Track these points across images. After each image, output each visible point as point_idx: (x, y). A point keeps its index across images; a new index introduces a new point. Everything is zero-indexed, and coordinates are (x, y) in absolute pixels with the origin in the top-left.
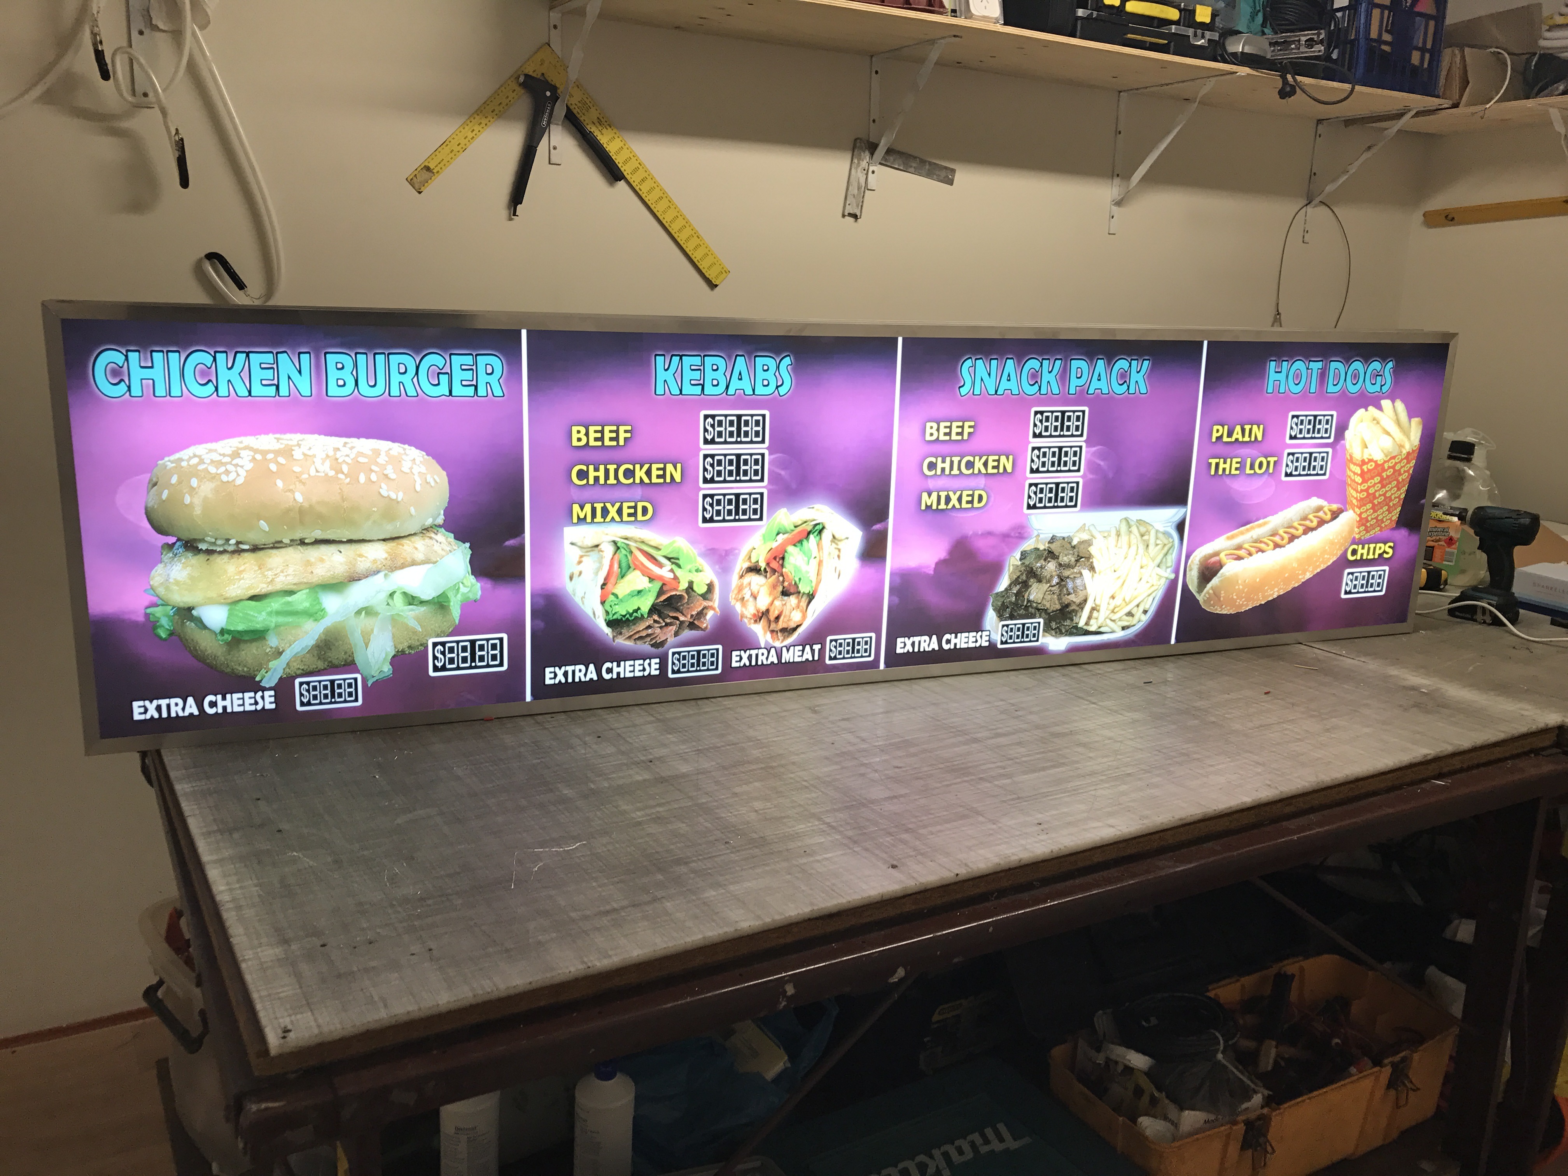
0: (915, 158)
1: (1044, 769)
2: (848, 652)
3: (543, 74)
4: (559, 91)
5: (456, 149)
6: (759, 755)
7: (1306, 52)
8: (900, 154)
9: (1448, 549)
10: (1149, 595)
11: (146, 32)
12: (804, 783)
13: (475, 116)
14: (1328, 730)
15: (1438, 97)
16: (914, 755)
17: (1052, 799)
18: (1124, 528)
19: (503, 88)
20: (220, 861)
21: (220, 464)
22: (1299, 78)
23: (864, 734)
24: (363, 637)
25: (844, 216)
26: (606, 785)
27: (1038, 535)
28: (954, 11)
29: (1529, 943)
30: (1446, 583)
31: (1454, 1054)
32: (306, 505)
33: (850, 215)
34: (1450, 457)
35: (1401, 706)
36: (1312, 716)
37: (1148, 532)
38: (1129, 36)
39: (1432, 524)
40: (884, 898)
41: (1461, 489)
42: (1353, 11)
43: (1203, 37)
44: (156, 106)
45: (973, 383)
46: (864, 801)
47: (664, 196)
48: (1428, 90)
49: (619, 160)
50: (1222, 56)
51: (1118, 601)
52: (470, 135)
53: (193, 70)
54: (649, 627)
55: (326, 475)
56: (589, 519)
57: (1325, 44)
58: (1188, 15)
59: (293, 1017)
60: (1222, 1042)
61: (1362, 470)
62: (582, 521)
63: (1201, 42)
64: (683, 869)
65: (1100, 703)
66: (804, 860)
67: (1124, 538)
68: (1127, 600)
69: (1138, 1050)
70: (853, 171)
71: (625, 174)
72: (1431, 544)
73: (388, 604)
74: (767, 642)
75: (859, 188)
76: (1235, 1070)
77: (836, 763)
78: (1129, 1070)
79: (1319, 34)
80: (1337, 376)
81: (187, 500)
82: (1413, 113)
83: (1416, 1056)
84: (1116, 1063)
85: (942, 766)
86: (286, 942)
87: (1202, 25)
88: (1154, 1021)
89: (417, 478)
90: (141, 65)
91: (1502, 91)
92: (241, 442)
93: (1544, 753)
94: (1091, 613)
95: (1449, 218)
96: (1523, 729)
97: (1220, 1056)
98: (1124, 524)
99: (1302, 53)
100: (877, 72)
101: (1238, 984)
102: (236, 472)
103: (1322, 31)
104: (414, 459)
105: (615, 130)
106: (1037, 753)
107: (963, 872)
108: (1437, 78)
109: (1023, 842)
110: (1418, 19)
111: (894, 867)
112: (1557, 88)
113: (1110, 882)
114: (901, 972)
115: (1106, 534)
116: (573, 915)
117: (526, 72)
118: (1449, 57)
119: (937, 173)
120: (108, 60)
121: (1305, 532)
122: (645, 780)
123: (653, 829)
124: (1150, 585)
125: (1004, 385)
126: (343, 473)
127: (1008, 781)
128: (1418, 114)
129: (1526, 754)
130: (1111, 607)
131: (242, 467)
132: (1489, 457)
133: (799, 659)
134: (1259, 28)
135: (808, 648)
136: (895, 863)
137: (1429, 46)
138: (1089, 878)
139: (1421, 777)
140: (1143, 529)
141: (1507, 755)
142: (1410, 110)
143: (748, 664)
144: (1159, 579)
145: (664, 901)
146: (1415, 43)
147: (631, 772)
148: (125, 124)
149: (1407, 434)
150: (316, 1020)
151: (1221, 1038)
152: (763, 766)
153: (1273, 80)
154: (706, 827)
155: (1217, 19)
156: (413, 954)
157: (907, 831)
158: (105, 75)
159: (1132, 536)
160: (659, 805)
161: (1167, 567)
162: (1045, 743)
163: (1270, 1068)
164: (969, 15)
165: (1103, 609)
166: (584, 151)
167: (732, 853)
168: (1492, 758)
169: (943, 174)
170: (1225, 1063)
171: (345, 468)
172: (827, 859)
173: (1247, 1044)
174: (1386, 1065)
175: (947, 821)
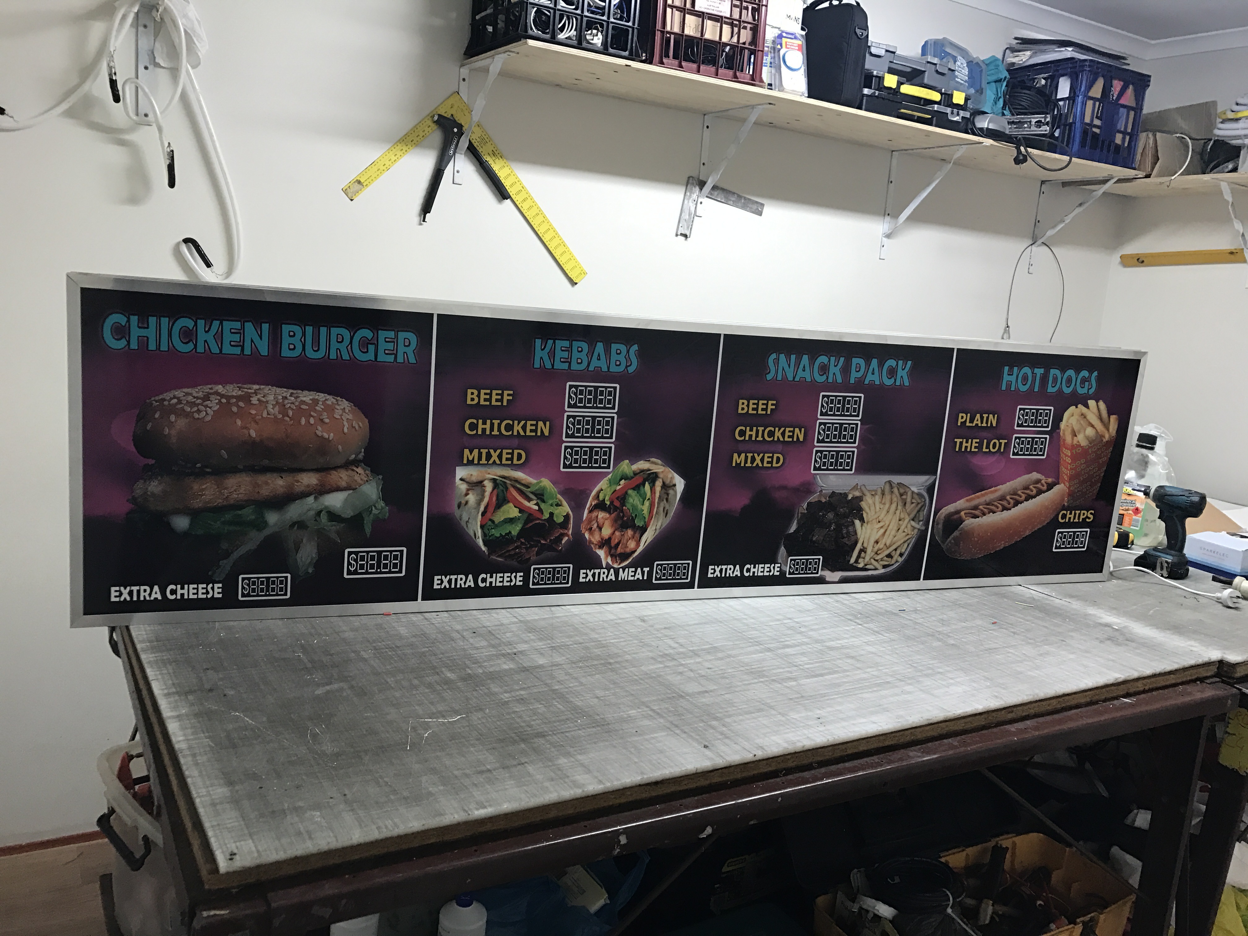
0: (734, 193)
1: (822, 675)
2: (670, 575)
3: (452, 115)
4: (464, 129)
5: (382, 168)
6: (599, 653)
7: (1035, 130)
8: (723, 190)
9: (1134, 517)
10: (904, 542)
11: (151, 67)
12: (636, 677)
13: (398, 144)
14: (1041, 655)
15: (1134, 169)
16: (721, 659)
17: (828, 700)
18: (887, 487)
19: (421, 124)
20: (179, 717)
21: (192, 404)
22: (1029, 150)
23: (681, 641)
24: (295, 544)
25: (677, 235)
26: (481, 672)
27: (821, 491)
28: (770, 85)
29: (1191, 831)
30: (1132, 543)
31: (1131, 917)
32: (258, 439)
33: (682, 234)
34: (1138, 446)
35: (1097, 639)
36: (1030, 643)
37: (905, 493)
38: (902, 111)
39: (1124, 497)
40: (698, 771)
41: (1145, 470)
42: (1071, 102)
43: (958, 114)
44: (154, 125)
45: (777, 372)
46: (683, 694)
47: (540, 213)
48: (1127, 164)
49: (507, 183)
50: (972, 129)
51: (881, 545)
52: (393, 158)
53: (185, 100)
54: (517, 547)
55: (275, 417)
56: (476, 462)
57: (1050, 125)
58: (947, 98)
59: (238, 844)
60: (951, 899)
61: (1072, 453)
62: (470, 463)
63: (956, 119)
64: (541, 741)
65: (865, 625)
66: (636, 738)
67: (888, 497)
68: (888, 544)
69: (885, 902)
70: (686, 201)
71: (511, 194)
72: (1122, 512)
73: (316, 520)
74: (607, 563)
75: (690, 214)
76: (960, 922)
77: (660, 662)
78: (877, 918)
79: (1045, 118)
80: (1055, 380)
81: (167, 431)
82: (1115, 180)
83: (1102, 917)
84: (867, 911)
85: (742, 669)
86: (230, 783)
87: (958, 106)
88: (897, 880)
89: (345, 423)
90: (145, 94)
91: (1184, 167)
92: (211, 389)
93: (1208, 681)
94: (860, 553)
95: (1140, 261)
96: (1192, 662)
97: (949, 911)
98: (888, 485)
99: (1033, 131)
100: (708, 127)
101: (964, 853)
102: (206, 411)
103: (1048, 116)
104: (344, 408)
105: (505, 160)
106: (816, 662)
107: (760, 754)
108: (1134, 155)
109: (806, 732)
110: (1121, 109)
111: (706, 747)
112: (1227, 167)
113: (872, 766)
114: (709, 830)
115: (873, 493)
116: (456, 772)
117: (439, 113)
118: (1144, 139)
119: (750, 206)
120: (120, 87)
121: (1027, 499)
122: (511, 669)
123: (519, 708)
124: (905, 534)
125: (800, 374)
126: (288, 416)
127: (794, 683)
128: (1120, 181)
129: (1194, 681)
130: (876, 549)
131: (210, 408)
132: (1168, 446)
133: (632, 578)
134: (1000, 111)
135: (639, 570)
136: (706, 744)
137: (1129, 130)
138: (856, 763)
139: (1112, 695)
140: (902, 491)
141: (1179, 681)
142: (1113, 178)
143: (592, 580)
144: (913, 531)
145: (526, 765)
146: (1118, 128)
147: (499, 662)
148: (127, 137)
149: (1106, 426)
150: (256, 847)
151: (950, 896)
152: (603, 662)
153: (1011, 150)
154: (559, 708)
155: (969, 102)
156: (332, 798)
157: (716, 719)
158: (117, 99)
159: (894, 496)
160: (522, 689)
161: (920, 521)
162: (822, 654)
163: (987, 922)
164: (781, 89)
165: (869, 551)
166: (480, 175)
167: (579, 730)
168: (1168, 683)
169: (755, 207)
170: (954, 916)
171: (290, 413)
172: (653, 738)
173: (970, 902)
174: (1079, 924)
175: (747, 713)
